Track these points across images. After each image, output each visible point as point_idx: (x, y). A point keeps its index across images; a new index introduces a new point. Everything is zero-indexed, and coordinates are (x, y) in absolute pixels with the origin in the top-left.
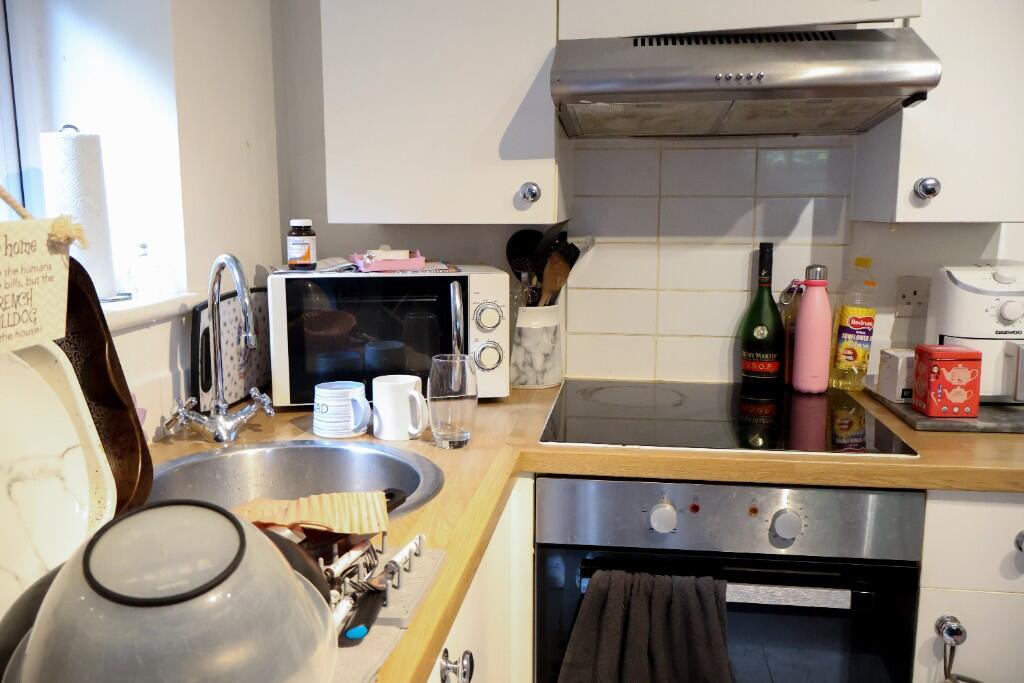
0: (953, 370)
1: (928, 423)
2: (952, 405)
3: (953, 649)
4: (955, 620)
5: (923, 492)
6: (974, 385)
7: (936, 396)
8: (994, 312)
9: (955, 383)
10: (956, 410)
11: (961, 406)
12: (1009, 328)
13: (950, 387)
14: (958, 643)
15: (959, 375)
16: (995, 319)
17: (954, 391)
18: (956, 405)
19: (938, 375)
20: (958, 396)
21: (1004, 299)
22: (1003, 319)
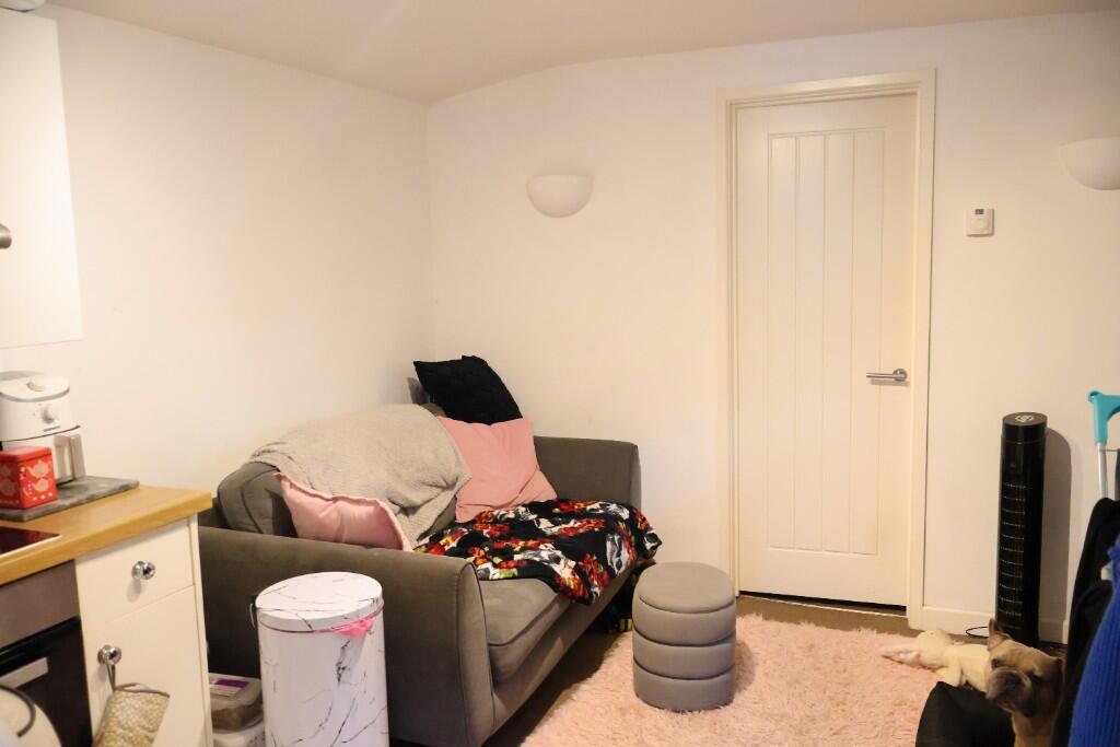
0: (36, 466)
1: (31, 513)
2: (38, 494)
3: (113, 668)
4: (107, 647)
5: (71, 563)
6: (51, 474)
7: (27, 490)
8: (39, 415)
9: (38, 476)
10: (43, 497)
11: (46, 493)
12: (52, 425)
13: (35, 480)
14: (116, 662)
15: (38, 470)
16: (40, 421)
17: (40, 482)
18: (43, 493)
19: (26, 474)
20: (42, 486)
21: (44, 404)
22: (48, 419)
